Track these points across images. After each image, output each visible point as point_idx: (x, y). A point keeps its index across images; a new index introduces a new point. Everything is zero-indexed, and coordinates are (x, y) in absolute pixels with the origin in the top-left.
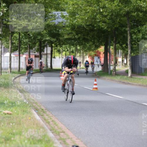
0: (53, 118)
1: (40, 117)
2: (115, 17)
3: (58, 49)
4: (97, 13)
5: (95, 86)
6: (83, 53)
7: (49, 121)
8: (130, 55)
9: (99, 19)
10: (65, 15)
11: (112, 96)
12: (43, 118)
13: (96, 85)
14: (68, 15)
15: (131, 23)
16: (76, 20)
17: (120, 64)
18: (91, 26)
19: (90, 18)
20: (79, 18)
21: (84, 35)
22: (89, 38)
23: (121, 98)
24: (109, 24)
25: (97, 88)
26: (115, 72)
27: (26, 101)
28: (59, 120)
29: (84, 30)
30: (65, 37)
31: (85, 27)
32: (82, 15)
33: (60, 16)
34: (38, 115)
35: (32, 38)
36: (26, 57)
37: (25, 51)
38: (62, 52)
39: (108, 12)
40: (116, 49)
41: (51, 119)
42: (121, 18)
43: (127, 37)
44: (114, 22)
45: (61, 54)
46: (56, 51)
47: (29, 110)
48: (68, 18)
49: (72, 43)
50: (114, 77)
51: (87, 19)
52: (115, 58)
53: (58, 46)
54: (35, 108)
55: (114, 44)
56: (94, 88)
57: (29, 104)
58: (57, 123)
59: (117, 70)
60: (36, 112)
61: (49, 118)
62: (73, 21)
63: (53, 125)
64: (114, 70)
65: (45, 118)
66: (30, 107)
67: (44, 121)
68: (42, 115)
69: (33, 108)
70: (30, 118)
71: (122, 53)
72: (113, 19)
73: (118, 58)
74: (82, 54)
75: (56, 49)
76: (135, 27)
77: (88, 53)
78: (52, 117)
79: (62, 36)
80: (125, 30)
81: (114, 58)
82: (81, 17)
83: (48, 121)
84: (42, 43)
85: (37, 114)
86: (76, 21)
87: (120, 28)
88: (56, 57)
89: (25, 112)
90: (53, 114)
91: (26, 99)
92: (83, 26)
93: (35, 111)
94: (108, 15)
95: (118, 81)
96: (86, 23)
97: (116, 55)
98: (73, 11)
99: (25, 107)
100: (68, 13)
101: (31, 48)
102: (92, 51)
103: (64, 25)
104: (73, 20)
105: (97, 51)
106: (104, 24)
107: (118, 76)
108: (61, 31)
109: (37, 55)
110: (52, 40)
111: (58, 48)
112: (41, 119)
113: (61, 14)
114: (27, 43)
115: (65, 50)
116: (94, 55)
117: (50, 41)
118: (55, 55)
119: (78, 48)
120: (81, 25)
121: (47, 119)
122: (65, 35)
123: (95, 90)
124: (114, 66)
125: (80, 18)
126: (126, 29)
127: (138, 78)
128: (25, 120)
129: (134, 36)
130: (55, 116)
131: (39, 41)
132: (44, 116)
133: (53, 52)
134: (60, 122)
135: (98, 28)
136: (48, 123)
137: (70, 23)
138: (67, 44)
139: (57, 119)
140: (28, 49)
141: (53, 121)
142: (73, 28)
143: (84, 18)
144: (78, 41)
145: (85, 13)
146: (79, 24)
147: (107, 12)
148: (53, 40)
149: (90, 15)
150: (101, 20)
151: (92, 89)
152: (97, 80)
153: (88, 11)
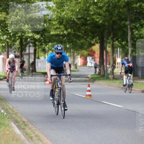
0: (37, 133)
1: (20, 131)
2: (112, 8)
3: (43, 48)
4: (90, 3)
5: (88, 93)
6: (74, 53)
7: (32, 136)
8: (130, 54)
9: (93, 11)
10: (51, 6)
11: (109, 105)
12: (24, 132)
13: (89, 91)
14: (54, 5)
15: (132, 15)
16: (65, 12)
17: (119, 65)
18: (83, 20)
19: (82, 10)
20: (68, 10)
21: (74, 31)
22: (81, 34)
23: (120, 108)
24: (105, 17)
25: (90, 95)
26: (113, 75)
27: (4, 111)
28: (44, 135)
29: (75, 24)
30: (52, 33)
31: (76, 21)
32: (72, 5)
33: (45, 7)
34: (19, 129)
35: (11, 34)
36: (3, 58)
37: (3, 50)
38: (48, 51)
39: (104, 3)
40: (113, 48)
41: (34, 133)
42: (120, 9)
43: (127, 33)
44: (111, 14)
45: (47, 53)
46: (41, 51)
47: (7, 122)
48: (55, 10)
49: (60, 41)
50: (111, 81)
51: (79, 12)
52: (113, 58)
53: (43, 44)
54: (14, 120)
55: (112, 41)
56: (87, 95)
57: (7, 115)
58: (42, 138)
59: (115, 73)
60: (16, 125)
61: (31, 133)
62: (61, 14)
63: (36, 141)
64: (111, 73)
65: (27, 132)
66: (8, 118)
67: (25, 135)
68: (23, 129)
69: (12, 120)
70: (8, 132)
71: (121, 52)
72: (110, 11)
73: (116, 58)
74: (72, 54)
75: (40, 47)
76: (137, 20)
77: (79, 52)
78: (35, 131)
79: (48, 31)
80: (124, 24)
81: (111, 58)
82: (71, 8)
83: (30, 136)
84: (23, 40)
85: (17, 127)
86: (65, 14)
87: (119, 21)
88: (40, 57)
89: (3, 125)
90: (36, 128)
91: (3, 109)
92: (74, 19)
93: (15, 123)
94: (104, 6)
95: (117, 87)
96: (77, 15)
97: (114, 55)
98: (60, 1)
99: (2, 119)
100: (54, 4)
101: (9, 46)
102: (85, 50)
103: (50, 19)
104: (61, 12)
105: (90, 49)
106: (99, 17)
107: (117, 81)
108: (46, 25)
109: (17, 55)
110: (35, 37)
111: (43, 46)
112: (22, 133)
113: (47, 5)
114: (5, 40)
115: (51, 49)
116: (87, 55)
117: (33, 38)
118: (39, 55)
119: (68, 46)
120: (71, 18)
121: (29, 133)
122: (51, 30)
123: (89, 97)
124: (112, 68)
125: (70, 10)
126: (126, 22)
127: (140, 83)
128: (2, 135)
129: (135, 31)
130: (39, 130)
131: (19, 38)
132: (26, 130)
133: (37, 52)
134: (46, 137)
135: (92, 22)
136: (31, 138)
137: (57, 16)
138: (54, 42)
139: (42, 133)
140: (7, 47)
141: (36, 136)
142: (61, 21)
143: (74, 10)
144: (68, 38)
145: (75, 4)
146: (68, 16)
147: (102, 3)
148: (37, 37)
149: (82, 6)
150: (95, 12)
151: (84, 97)
152: (90, 86)
153: (80, 2)
